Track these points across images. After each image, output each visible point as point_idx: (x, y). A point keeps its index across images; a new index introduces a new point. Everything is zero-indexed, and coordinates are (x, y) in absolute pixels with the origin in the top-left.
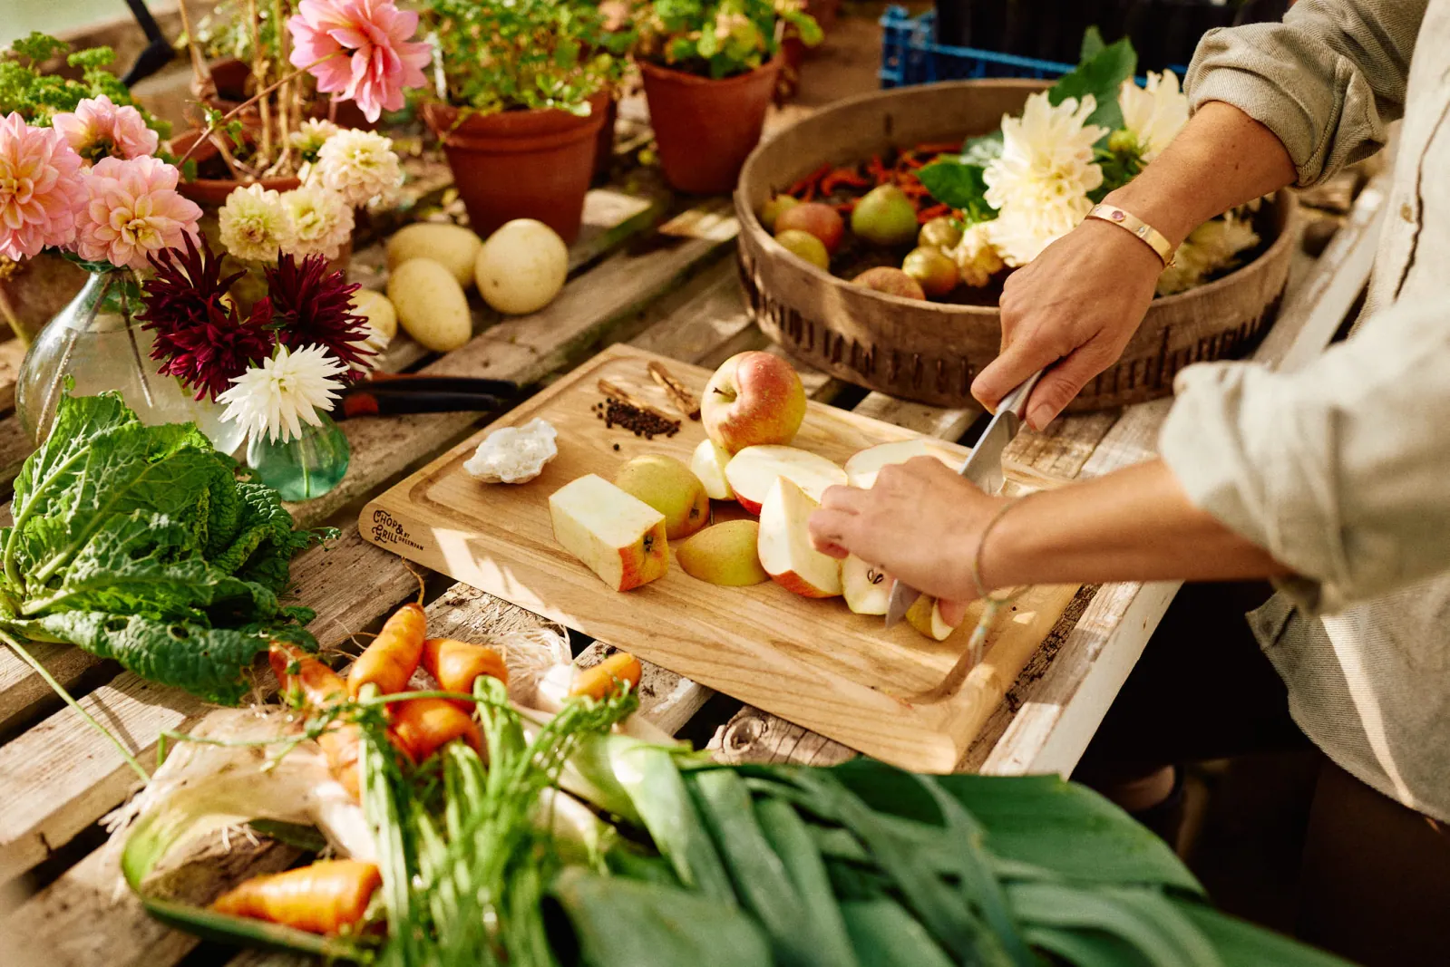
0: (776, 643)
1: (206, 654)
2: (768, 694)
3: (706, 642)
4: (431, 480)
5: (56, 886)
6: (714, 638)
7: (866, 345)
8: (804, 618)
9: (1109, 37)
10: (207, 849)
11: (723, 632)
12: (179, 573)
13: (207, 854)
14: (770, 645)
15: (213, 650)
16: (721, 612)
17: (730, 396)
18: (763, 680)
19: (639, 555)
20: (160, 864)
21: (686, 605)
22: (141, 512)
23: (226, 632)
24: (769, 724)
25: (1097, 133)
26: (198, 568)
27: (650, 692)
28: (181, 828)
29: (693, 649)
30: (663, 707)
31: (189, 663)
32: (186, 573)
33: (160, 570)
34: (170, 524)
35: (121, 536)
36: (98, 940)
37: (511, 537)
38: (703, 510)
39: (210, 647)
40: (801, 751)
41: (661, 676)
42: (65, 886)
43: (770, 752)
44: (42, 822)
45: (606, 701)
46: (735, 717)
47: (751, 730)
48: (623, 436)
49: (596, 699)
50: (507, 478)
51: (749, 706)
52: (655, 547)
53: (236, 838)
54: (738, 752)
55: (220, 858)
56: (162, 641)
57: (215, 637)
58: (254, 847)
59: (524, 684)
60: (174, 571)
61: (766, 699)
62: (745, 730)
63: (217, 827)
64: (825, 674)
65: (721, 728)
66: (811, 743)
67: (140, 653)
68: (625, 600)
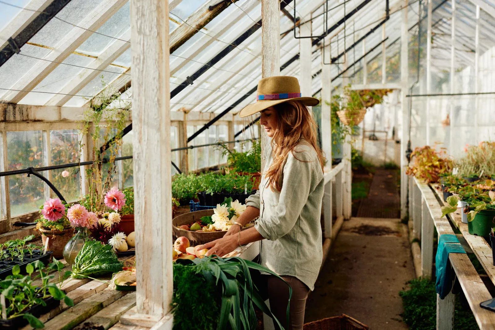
7: (196, 241)
9: (228, 197)
17: (179, 243)
25: (227, 208)
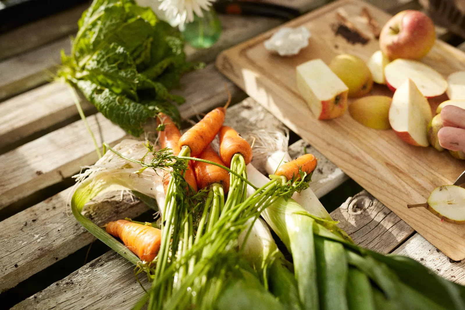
0: (388, 164)
1: (127, 113)
2: (377, 189)
3: (353, 156)
4: (250, 47)
5: (54, 197)
6: (357, 154)
8: (405, 154)
10: (114, 197)
11: (363, 152)
12: (124, 74)
13: (113, 199)
14: (384, 164)
15: (130, 112)
16: (364, 142)
17: (396, 31)
18: (377, 182)
19: (331, 106)
20: (94, 199)
21: (348, 133)
22: (114, 45)
23: (138, 105)
24: (374, 203)
26: (132, 74)
27: (320, 171)
28: (103, 187)
29: (346, 156)
30: (324, 180)
31: (121, 116)
32: (127, 75)
33: (117, 72)
34: (123, 52)
35: (107, 53)
36: (61, 227)
37: (277, 81)
38: (369, 87)
39: (129, 111)
40: (387, 222)
41: (328, 165)
42: (57, 199)
43: (371, 218)
44: (61, 167)
45: (292, 182)
46: (358, 194)
47: (364, 203)
48: (341, 41)
49: (287, 180)
50: (282, 53)
51: (366, 191)
52: (341, 102)
53: (126, 195)
54: (355, 213)
55: (117, 203)
56: (112, 104)
57: (133, 106)
58: (132, 202)
59: (261, 157)
60: (123, 74)
61: (376, 191)
62: (361, 202)
63: (119, 189)
64: (409, 189)
65: (350, 199)
66: (392, 219)
67: (103, 107)
68: (319, 124)
